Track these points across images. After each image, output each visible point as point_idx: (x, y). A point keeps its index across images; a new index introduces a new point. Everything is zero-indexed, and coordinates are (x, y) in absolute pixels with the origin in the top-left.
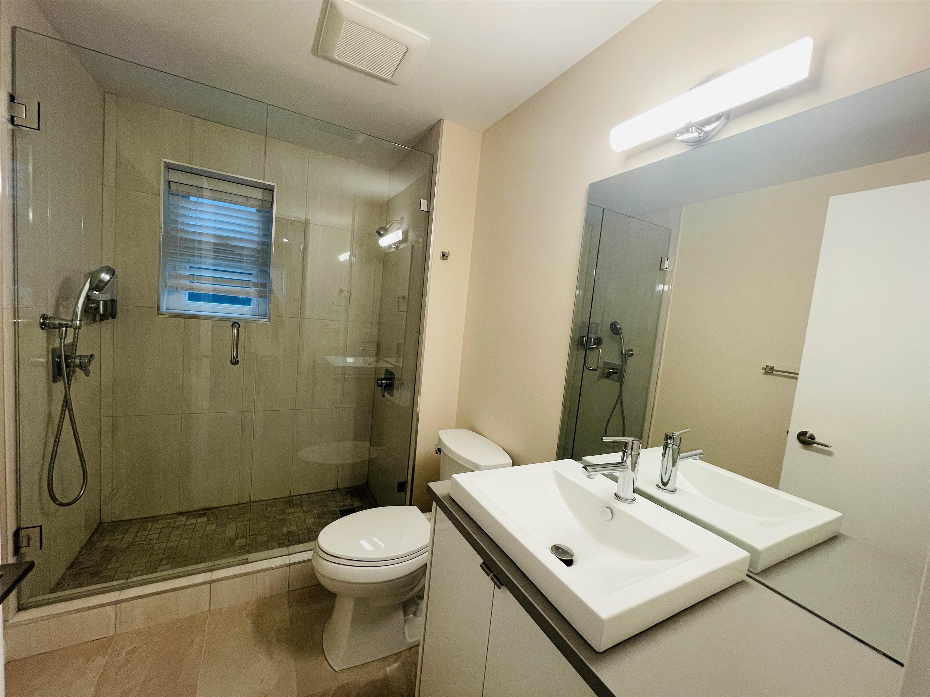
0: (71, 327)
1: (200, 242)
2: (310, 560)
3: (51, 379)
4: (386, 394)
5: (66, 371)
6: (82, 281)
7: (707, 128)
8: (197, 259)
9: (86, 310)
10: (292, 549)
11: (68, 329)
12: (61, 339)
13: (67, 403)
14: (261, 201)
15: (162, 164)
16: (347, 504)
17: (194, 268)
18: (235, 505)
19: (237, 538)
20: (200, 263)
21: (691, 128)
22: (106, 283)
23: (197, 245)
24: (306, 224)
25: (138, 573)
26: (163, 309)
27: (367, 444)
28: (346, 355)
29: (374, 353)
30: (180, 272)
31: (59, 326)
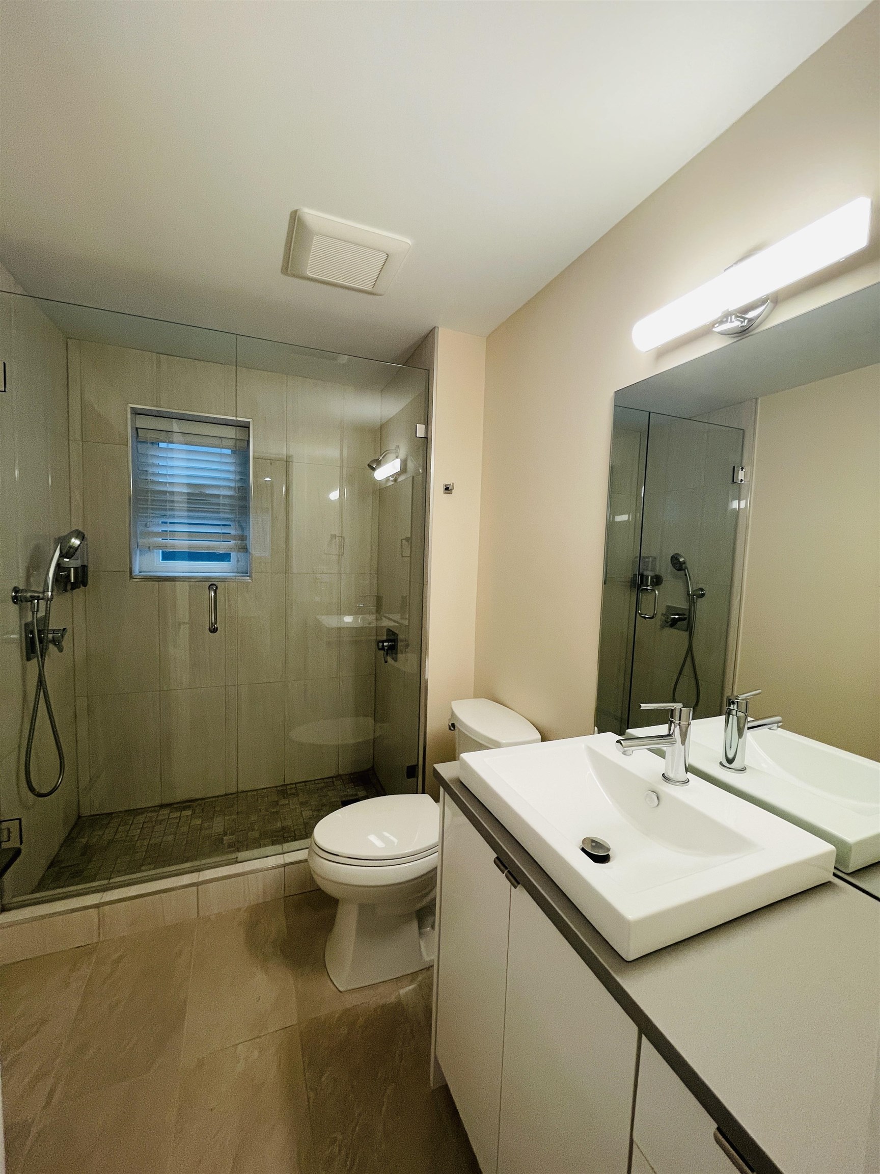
0: (42, 599)
1: (172, 493)
2: (306, 861)
3: (25, 657)
4: (389, 659)
5: (40, 647)
6: (52, 547)
7: (751, 315)
8: (169, 513)
9: (56, 579)
10: (287, 846)
11: (40, 601)
12: (33, 613)
13: (41, 682)
14: (234, 440)
15: (129, 411)
16: (350, 793)
17: (166, 523)
18: (222, 796)
19: (225, 834)
20: (173, 516)
21: (729, 318)
22: (77, 549)
23: (168, 497)
24: (287, 462)
25: (120, 873)
26: (136, 571)
27: (370, 720)
28: (340, 613)
29: (373, 609)
30: (153, 529)
31: (31, 599)
